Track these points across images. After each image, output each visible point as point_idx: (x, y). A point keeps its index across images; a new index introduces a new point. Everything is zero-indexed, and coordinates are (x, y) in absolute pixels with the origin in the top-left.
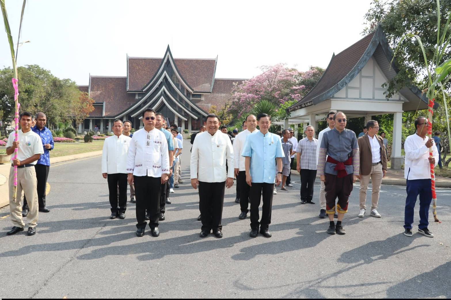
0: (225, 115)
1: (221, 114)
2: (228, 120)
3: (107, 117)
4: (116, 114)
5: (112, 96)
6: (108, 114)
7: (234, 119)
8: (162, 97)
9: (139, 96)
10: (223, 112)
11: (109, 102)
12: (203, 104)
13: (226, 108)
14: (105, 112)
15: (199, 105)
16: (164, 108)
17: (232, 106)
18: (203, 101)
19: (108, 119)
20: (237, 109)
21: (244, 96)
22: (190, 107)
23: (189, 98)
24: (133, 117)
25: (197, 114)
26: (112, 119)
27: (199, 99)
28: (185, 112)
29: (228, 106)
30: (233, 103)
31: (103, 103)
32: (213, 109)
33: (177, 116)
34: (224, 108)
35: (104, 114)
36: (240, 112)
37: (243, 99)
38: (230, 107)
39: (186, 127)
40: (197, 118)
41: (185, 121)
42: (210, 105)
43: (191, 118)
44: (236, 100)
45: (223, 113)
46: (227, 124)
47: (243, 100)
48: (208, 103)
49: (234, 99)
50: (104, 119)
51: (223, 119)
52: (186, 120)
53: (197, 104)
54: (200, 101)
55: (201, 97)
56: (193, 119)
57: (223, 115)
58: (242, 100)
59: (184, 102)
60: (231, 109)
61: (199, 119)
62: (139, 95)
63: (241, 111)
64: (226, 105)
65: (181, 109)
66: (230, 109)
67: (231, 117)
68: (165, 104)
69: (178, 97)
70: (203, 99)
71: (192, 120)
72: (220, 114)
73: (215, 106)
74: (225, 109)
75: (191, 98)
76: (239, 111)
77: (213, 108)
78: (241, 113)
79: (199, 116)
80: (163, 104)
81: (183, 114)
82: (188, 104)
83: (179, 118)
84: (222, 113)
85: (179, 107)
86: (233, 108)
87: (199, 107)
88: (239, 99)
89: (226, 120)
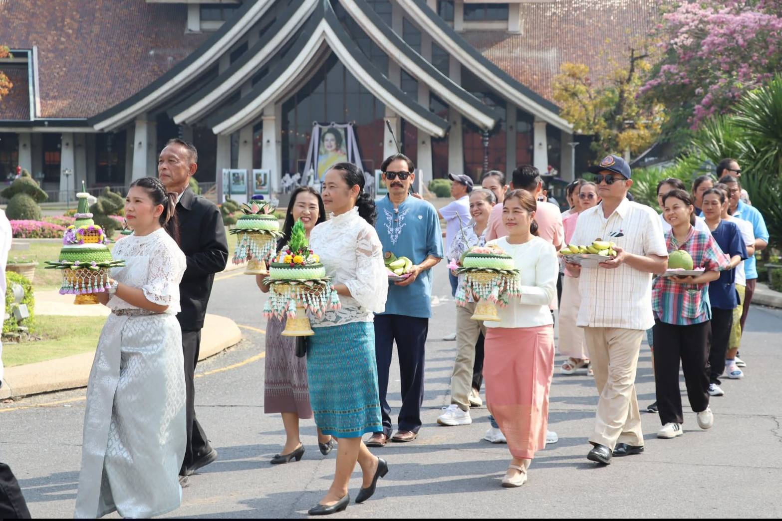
0: (630, 105)
1: (611, 100)
2: (643, 132)
3: (52, 124)
4: (96, 108)
5: (68, 20)
6: (59, 107)
7: (675, 127)
8: (324, 26)
9: (202, 19)
10: (622, 92)
11: (55, 50)
12: (518, 52)
13: (636, 74)
14: (42, 98)
15: (500, 59)
16: (333, 75)
17: (665, 67)
18: (516, 35)
19: (59, 135)
20: (686, 81)
21: (720, 23)
22: (455, 72)
23: (449, 24)
24: (183, 122)
25: (489, 101)
26: (74, 134)
27: (497, 26)
28: (434, 96)
29: (647, 65)
30: (671, 51)
31: (25, 55)
32: (571, 81)
33: (396, 116)
34: (625, 73)
35: (36, 111)
36: (700, 97)
37: (716, 35)
38: (655, 73)
39: (440, 169)
40: (489, 122)
41: (435, 140)
42: (552, 54)
43: (459, 126)
44: (684, 39)
45: (621, 96)
46: (641, 150)
47: (717, 40)
48: (540, 48)
49: (674, 31)
50: (32, 135)
51: (621, 129)
52: (439, 132)
53: (487, 54)
54: (501, 37)
55: (506, 19)
56: (469, 126)
57: (619, 109)
58: (713, 43)
59: (427, 48)
60: (661, 79)
61: (497, 126)
62: (205, 11)
63: (705, 87)
64: (633, 60)
65: (414, 79)
66: (654, 82)
67: (660, 114)
68: (333, 58)
69: (397, 20)
70: (517, 24)
71: (465, 132)
72: (607, 105)
73: (582, 66)
74: (629, 80)
75: (460, 25)
76: (699, 90)
77: (573, 75)
78: (704, 100)
79: (501, 111)
80: (327, 56)
81: (424, 103)
82: (448, 55)
83: (404, 124)
84: (617, 99)
85: (404, 72)
86: (669, 75)
87: (501, 65)
88: (700, 34)
89: (632, 126)
